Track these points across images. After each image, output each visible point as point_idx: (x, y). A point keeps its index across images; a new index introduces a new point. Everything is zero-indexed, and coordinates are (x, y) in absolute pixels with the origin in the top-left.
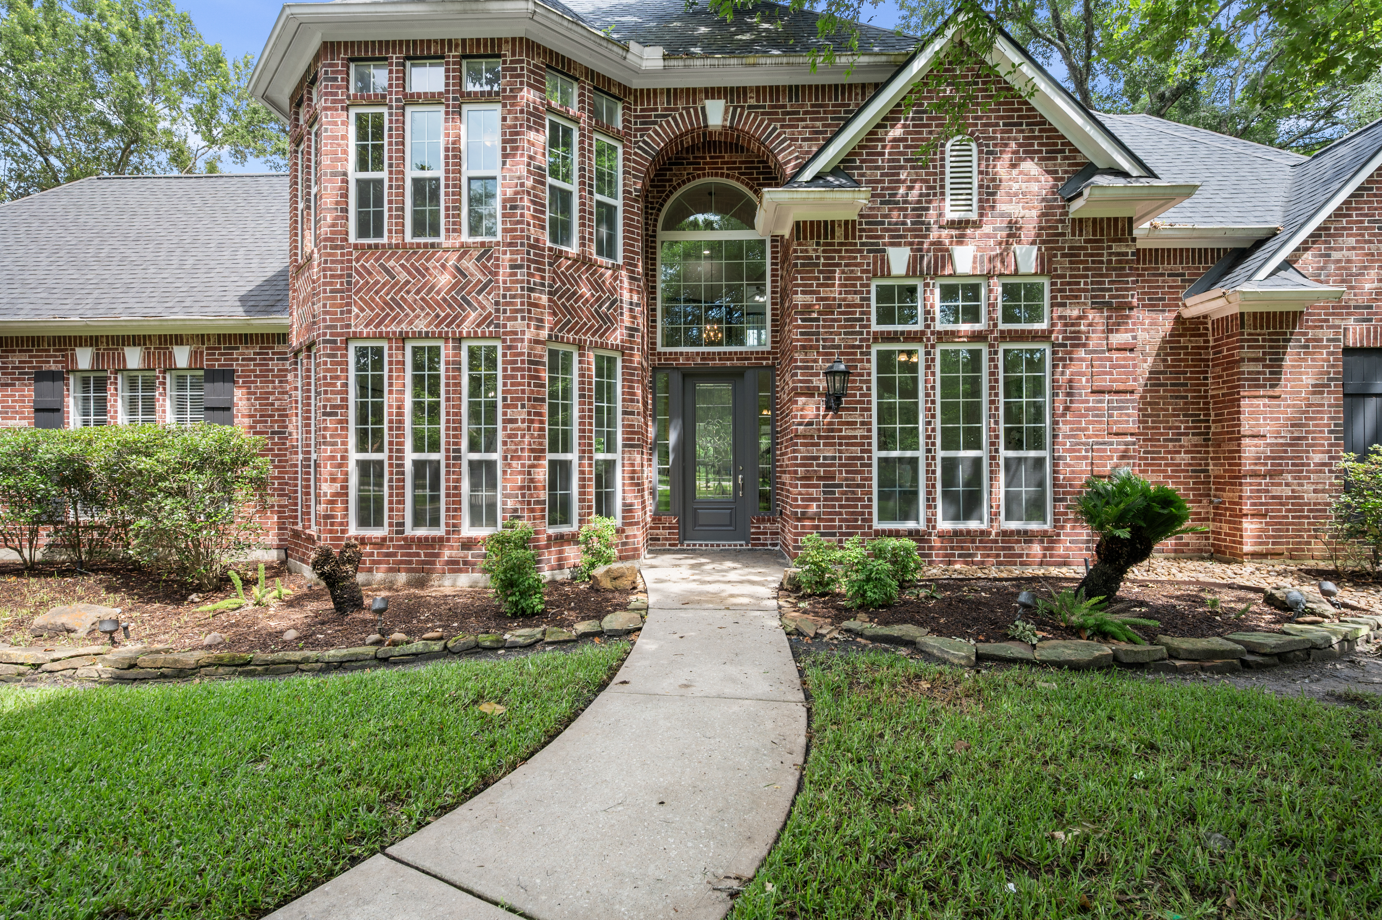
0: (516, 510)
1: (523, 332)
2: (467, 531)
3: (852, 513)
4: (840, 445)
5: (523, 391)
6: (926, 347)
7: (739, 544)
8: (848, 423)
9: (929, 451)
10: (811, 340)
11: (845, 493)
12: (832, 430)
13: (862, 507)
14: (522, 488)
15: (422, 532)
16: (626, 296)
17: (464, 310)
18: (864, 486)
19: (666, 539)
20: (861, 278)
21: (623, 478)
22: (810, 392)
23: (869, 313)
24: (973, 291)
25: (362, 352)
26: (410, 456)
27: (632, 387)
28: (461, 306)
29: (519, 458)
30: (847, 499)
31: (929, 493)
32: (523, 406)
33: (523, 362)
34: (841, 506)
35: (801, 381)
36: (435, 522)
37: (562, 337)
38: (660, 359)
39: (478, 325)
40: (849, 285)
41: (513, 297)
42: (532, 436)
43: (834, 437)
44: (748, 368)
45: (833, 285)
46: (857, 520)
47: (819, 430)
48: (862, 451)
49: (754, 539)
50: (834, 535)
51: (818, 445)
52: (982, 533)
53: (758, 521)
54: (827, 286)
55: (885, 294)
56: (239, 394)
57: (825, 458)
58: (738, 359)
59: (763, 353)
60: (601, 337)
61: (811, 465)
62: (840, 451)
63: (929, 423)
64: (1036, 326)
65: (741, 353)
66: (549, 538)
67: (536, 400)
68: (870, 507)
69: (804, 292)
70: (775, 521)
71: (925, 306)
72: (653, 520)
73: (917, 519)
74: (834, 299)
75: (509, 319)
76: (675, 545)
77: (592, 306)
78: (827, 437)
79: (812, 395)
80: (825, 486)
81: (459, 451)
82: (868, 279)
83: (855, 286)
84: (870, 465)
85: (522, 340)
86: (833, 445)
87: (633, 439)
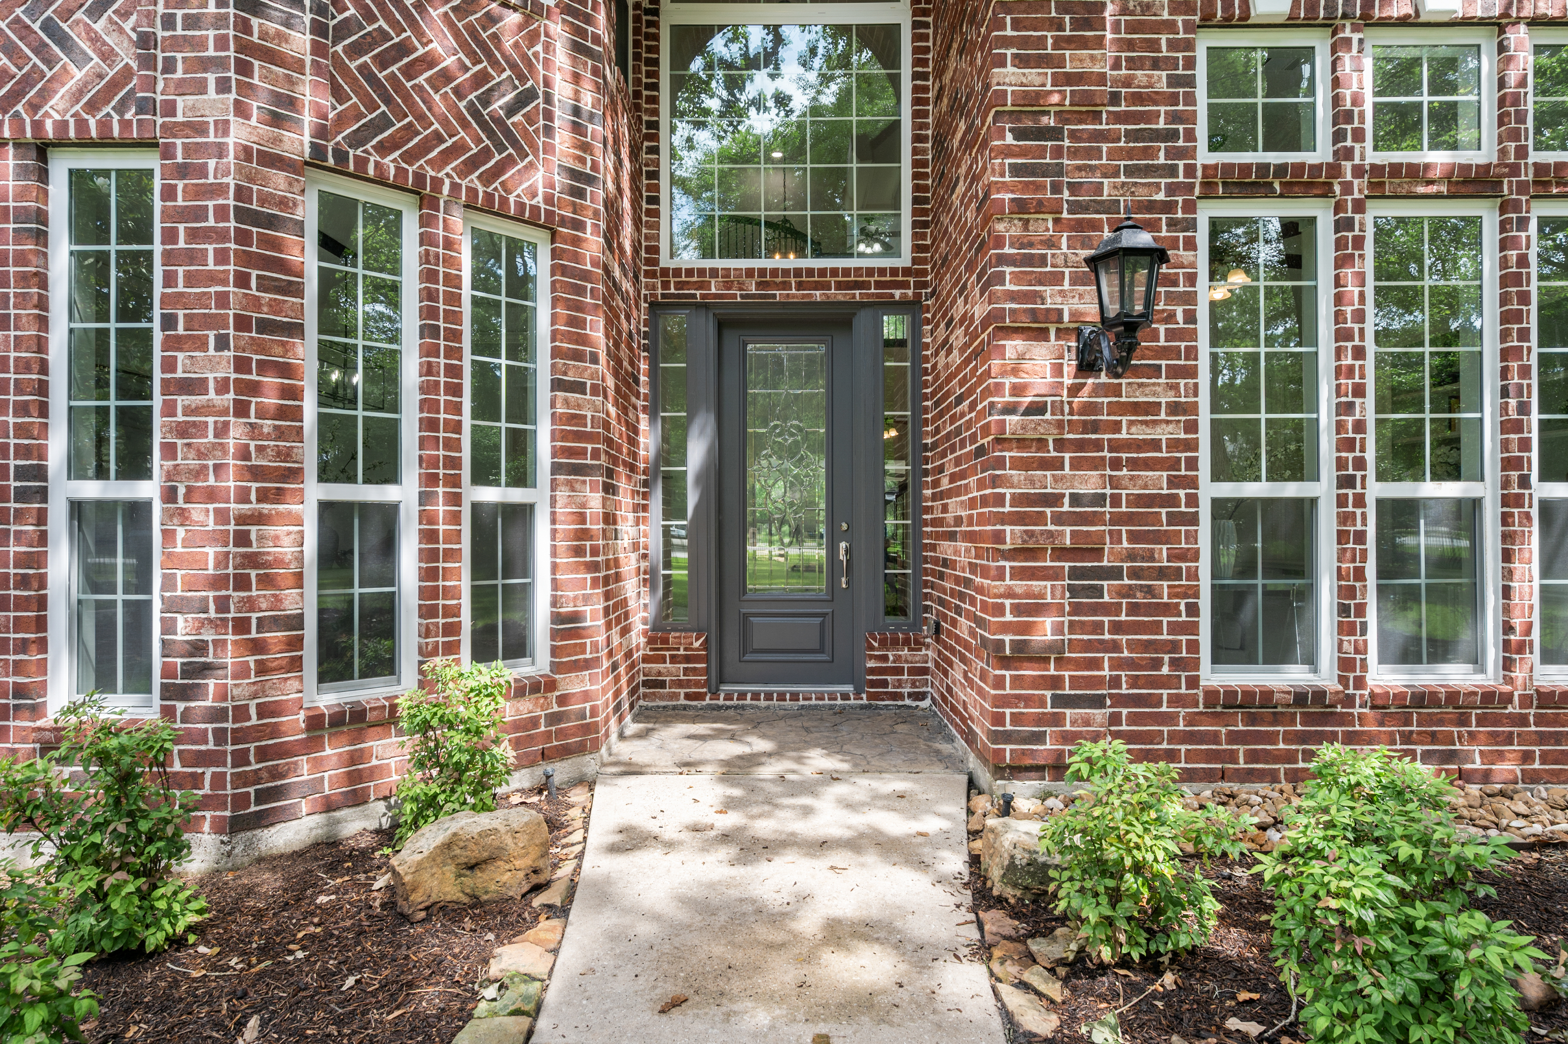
0: (199, 648)
1: (223, 127)
3: (1147, 646)
4: (1116, 464)
5: (222, 300)
6: (1339, 207)
7: (841, 694)
8: (1136, 408)
9: (1346, 482)
10: (1040, 188)
11: (1128, 592)
12: (1095, 427)
13: (1175, 628)
14: (218, 582)
16: (562, 90)
17: (50, 62)
18: (1177, 574)
19: (680, 684)
20: (1170, 27)
21: (554, 553)
22: (1036, 326)
23: (1191, 118)
27: (580, 323)
28: (40, 49)
29: (211, 495)
30: (1134, 609)
31: (1347, 592)
32: (222, 343)
33: (221, 213)
34: (1117, 628)
35: (1013, 296)
37: (362, 163)
38: (666, 285)
39: (92, 106)
40: (1140, 43)
41: (191, 22)
42: (254, 431)
43: (1097, 445)
44: (862, 305)
45: (1099, 43)
46: (1157, 664)
47: (1060, 424)
48: (1173, 482)
49: (873, 683)
50: (1098, 702)
51: (1057, 464)
52: (1488, 697)
53: (883, 643)
54: (1083, 43)
57: (1076, 499)
58: (840, 286)
59: (894, 271)
60: (488, 178)
61: (1040, 518)
62: (1115, 483)
63: (1346, 408)
65: (846, 272)
66: (315, 722)
67: (265, 326)
68: (1193, 629)
69: (1022, 61)
70: (919, 644)
71: (1336, 100)
72: (651, 641)
73: (1311, 660)
74: (1101, 79)
75: (182, 87)
76: (699, 697)
77: (459, 93)
78: (1080, 445)
79: (1041, 334)
80: (1075, 573)
81: (40, 473)
82: (1190, 27)
83: (1154, 45)
84: (1193, 519)
85: (220, 151)
86: (1096, 464)
87: (582, 453)
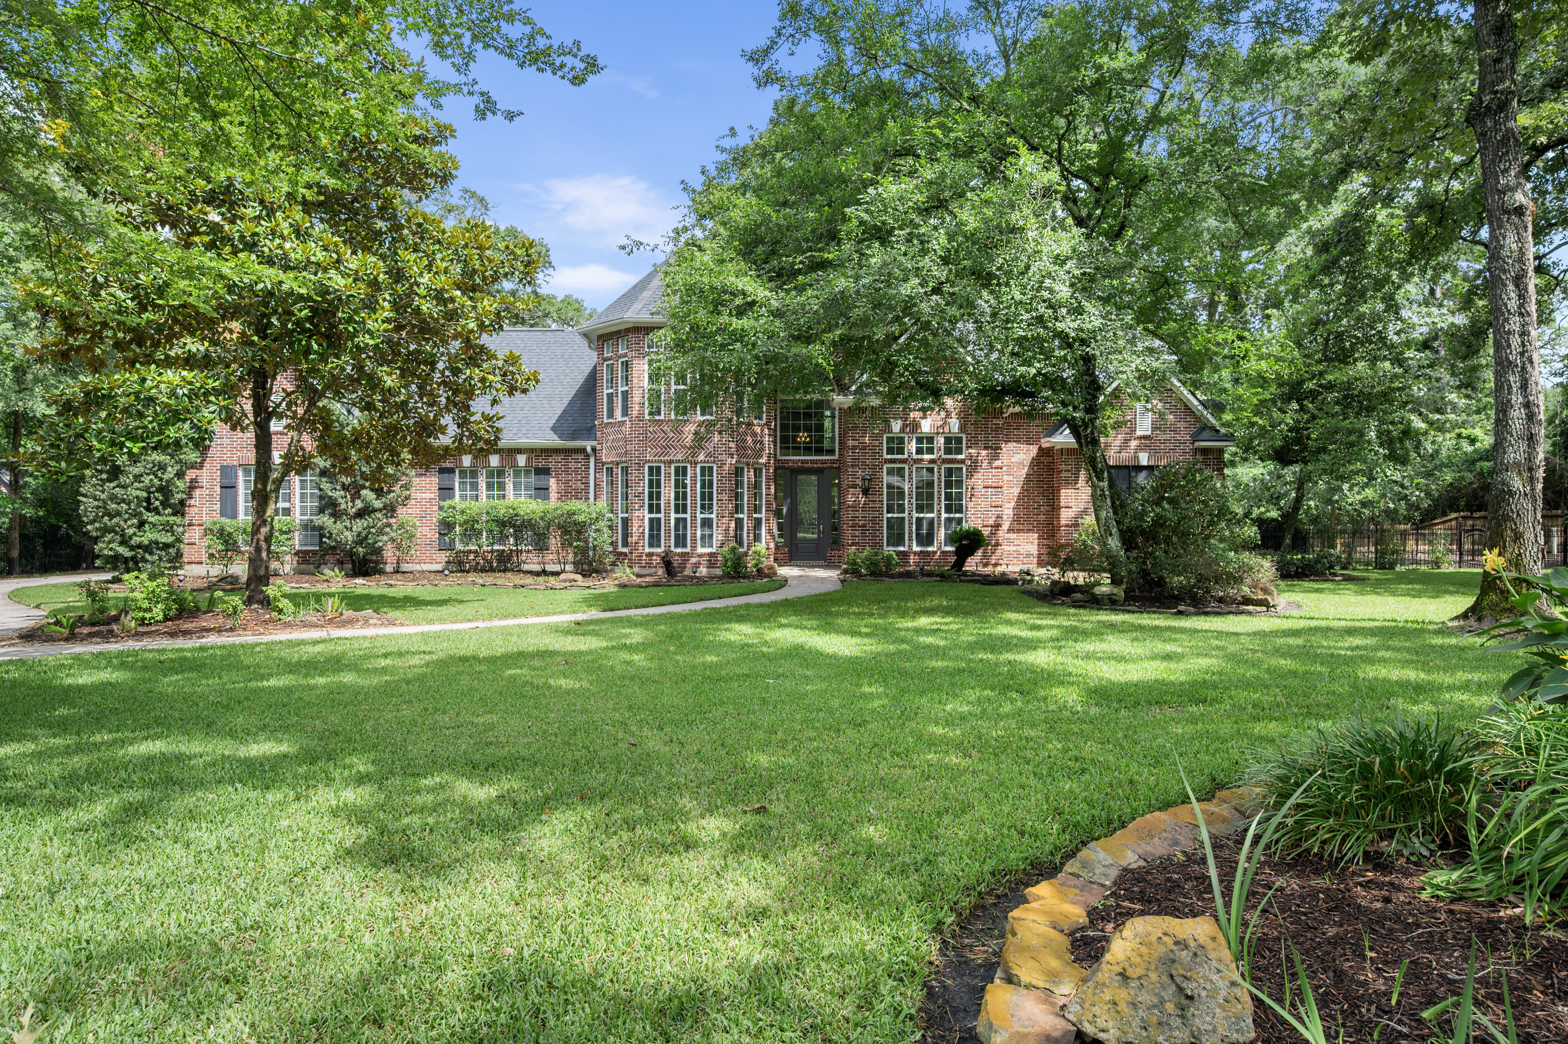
0: (722, 540)
1: (725, 460)
2: (700, 550)
3: (874, 543)
4: (870, 511)
5: (725, 487)
6: (909, 466)
7: (820, 563)
8: (873, 501)
9: (910, 514)
10: (856, 462)
11: (871, 533)
12: (865, 504)
13: (879, 540)
14: (724, 530)
15: (679, 550)
18: (880, 530)
20: (879, 434)
22: (855, 486)
23: (883, 450)
24: (930, 440)
25: (651, 469)
26: (673, 516)
27: (769, 483)
29: (723, 517)
31: (910, 534)
32: (725, 493)
33: (725, 473)
34: (869, 540)
35: (850, 481)
36: (685, 546)
37: (741, 461)
38: (779, 464)
39: (705, 457)
40: (874, 437)
42: (728, 507)
43: (866, 507)
44: (826, 468)
45: (866, 437)
46: (876, 546)
47: (859, 504)
48: (879, 514)
49: (829, 559)
51: (859, 511)
52: (934, 552)
53: (831, 550)
54: (863, 437)
55: (890, 440)
56: (552, 482)
57: (862, 517)
58: (821, 464)
59: (834, 460)
60: (756, 460)
61: (856, 520)
62: (869, 514)
63: (910, 501)
64: (960, 457)
65: (822, 460)
67: (730, 490)
68: (883, 540)
69: (852, 440)
71: (908, 447)
73: (904, 546)
74: (867, 443)
76: (787, 563)
77: (753, 445)
78: (863, 508)
79: (856, 488)
80: (862, 530)
81: (696, 513)
82: (882, 434)
83: (876, 437)
84: (883, 521)
85: (724, 464)
86: (866, 511)
87: (769, 508)
